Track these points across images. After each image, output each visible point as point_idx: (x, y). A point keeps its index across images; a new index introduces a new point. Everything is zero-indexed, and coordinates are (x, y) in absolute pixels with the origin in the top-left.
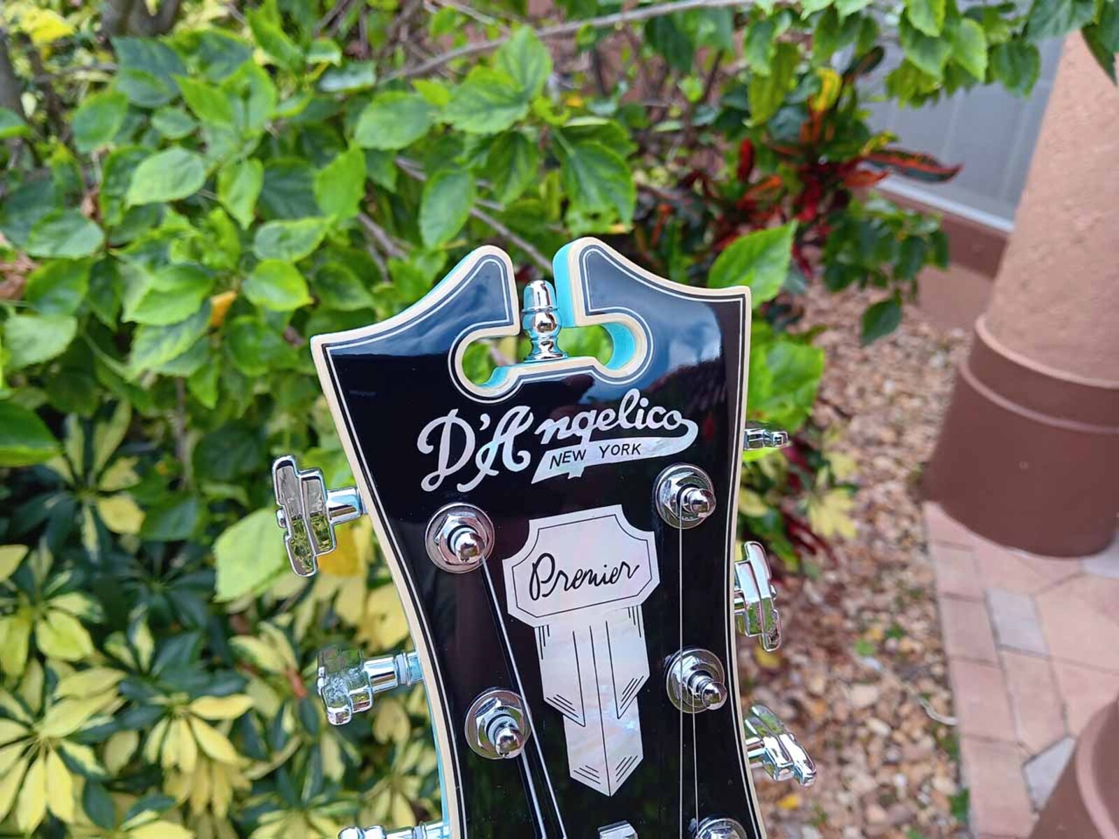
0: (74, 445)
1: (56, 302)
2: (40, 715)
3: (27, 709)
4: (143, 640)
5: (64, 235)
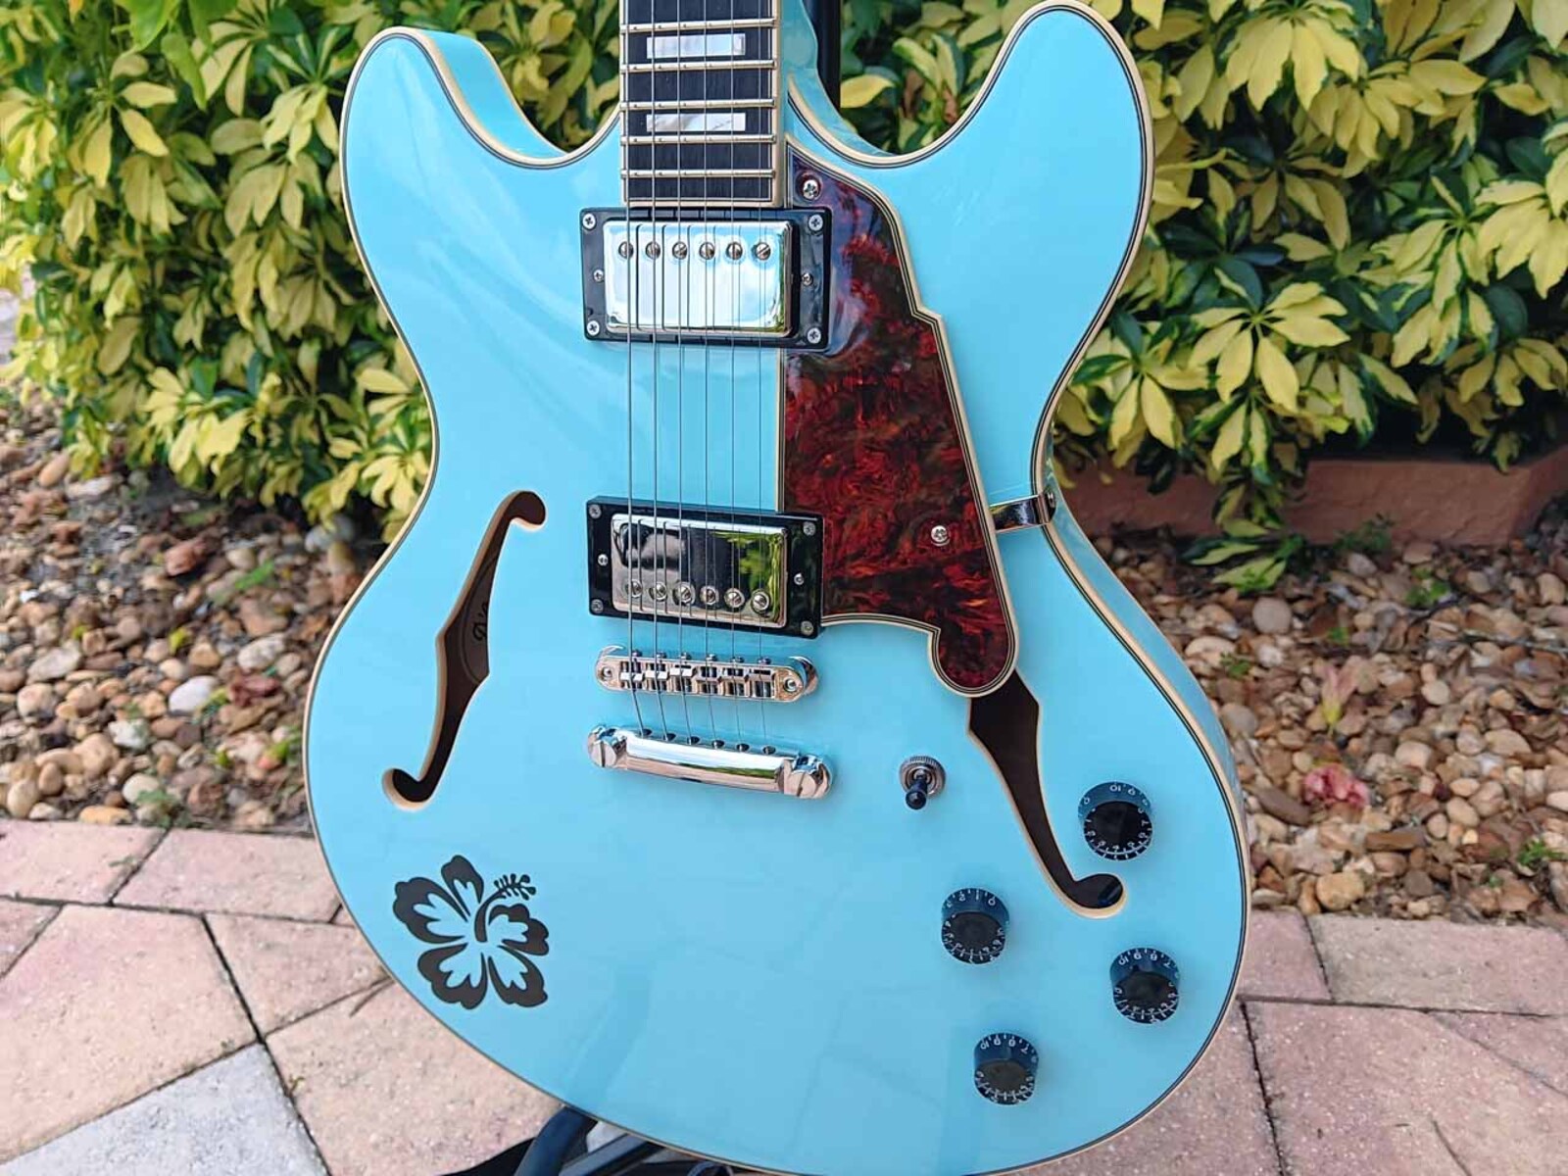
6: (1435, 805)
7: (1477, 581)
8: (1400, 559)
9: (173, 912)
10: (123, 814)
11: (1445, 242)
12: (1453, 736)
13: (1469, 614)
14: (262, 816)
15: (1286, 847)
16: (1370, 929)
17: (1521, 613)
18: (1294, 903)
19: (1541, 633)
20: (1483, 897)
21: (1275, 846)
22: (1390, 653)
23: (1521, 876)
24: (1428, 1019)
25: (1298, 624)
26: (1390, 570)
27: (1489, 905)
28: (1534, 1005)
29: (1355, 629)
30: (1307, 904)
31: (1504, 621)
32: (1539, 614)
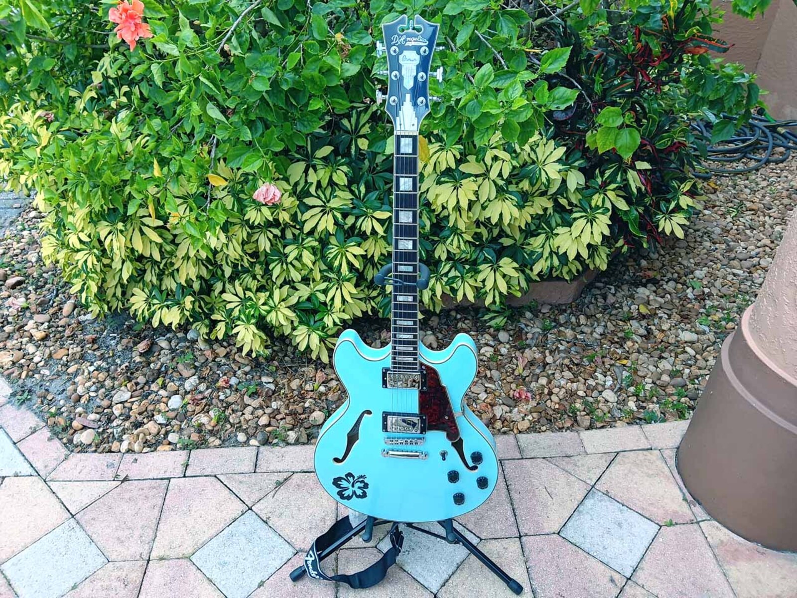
0: (353, 120)
1: (356, 59)
2: (328, 201)
3: (326, 198)
4: (363, 189)
5: (362, 38)
6: (548, 397)
7: (562, 319)
8: (540, 311)
9: (206, 476)
10: (171, 447)
11: (545, 241)
12: (554, 374)
13: (559, 331)
14: (218, 442)
15: (509, 414)
16: (532, 436)
17: (573, 329)
18: (512, 430)
19: (579, 337)
20: (559, 424)
21: (507, 414)
22: (536, 347)
23: (569, 416)
24: (544, 461)
25: (511, 339)
26: (537, 317)
27: (561, 426)
28: (569, 454)
29: (527, 339)
30: (515, 431)
31: (569, 333)
32: (578, 329)
